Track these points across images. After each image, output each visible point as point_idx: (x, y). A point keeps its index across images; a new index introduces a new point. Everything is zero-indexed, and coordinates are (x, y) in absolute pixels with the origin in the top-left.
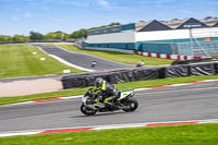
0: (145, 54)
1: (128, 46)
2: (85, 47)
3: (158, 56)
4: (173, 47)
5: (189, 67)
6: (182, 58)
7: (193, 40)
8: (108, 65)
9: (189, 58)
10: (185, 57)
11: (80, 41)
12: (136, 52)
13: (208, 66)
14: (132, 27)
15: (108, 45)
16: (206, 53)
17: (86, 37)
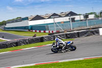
0: (34, 31)
1: (25, 28)
2: (6, 29)
3: (40, 32)
4: (46, 27)
5: (54, 36)
6: (51, 32)
7: (55, 23)
8: (17, 37)
9: (54, 32)
10: (52, 32)
11: (3, 26)
12: (29, 30)
13: (63, 35)
14: (27, 19)
15: (16, 28)
16: (61, 29)
17: (5, 24)
